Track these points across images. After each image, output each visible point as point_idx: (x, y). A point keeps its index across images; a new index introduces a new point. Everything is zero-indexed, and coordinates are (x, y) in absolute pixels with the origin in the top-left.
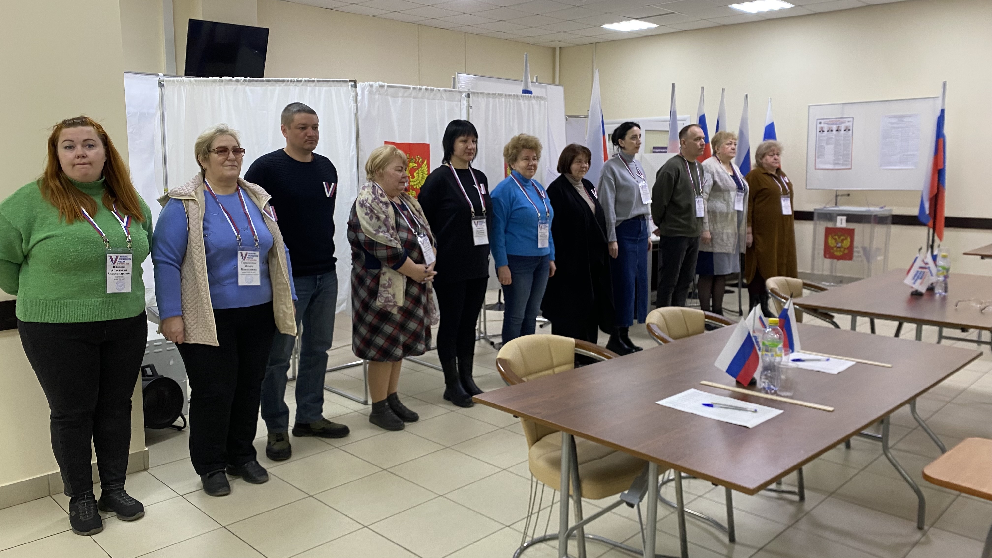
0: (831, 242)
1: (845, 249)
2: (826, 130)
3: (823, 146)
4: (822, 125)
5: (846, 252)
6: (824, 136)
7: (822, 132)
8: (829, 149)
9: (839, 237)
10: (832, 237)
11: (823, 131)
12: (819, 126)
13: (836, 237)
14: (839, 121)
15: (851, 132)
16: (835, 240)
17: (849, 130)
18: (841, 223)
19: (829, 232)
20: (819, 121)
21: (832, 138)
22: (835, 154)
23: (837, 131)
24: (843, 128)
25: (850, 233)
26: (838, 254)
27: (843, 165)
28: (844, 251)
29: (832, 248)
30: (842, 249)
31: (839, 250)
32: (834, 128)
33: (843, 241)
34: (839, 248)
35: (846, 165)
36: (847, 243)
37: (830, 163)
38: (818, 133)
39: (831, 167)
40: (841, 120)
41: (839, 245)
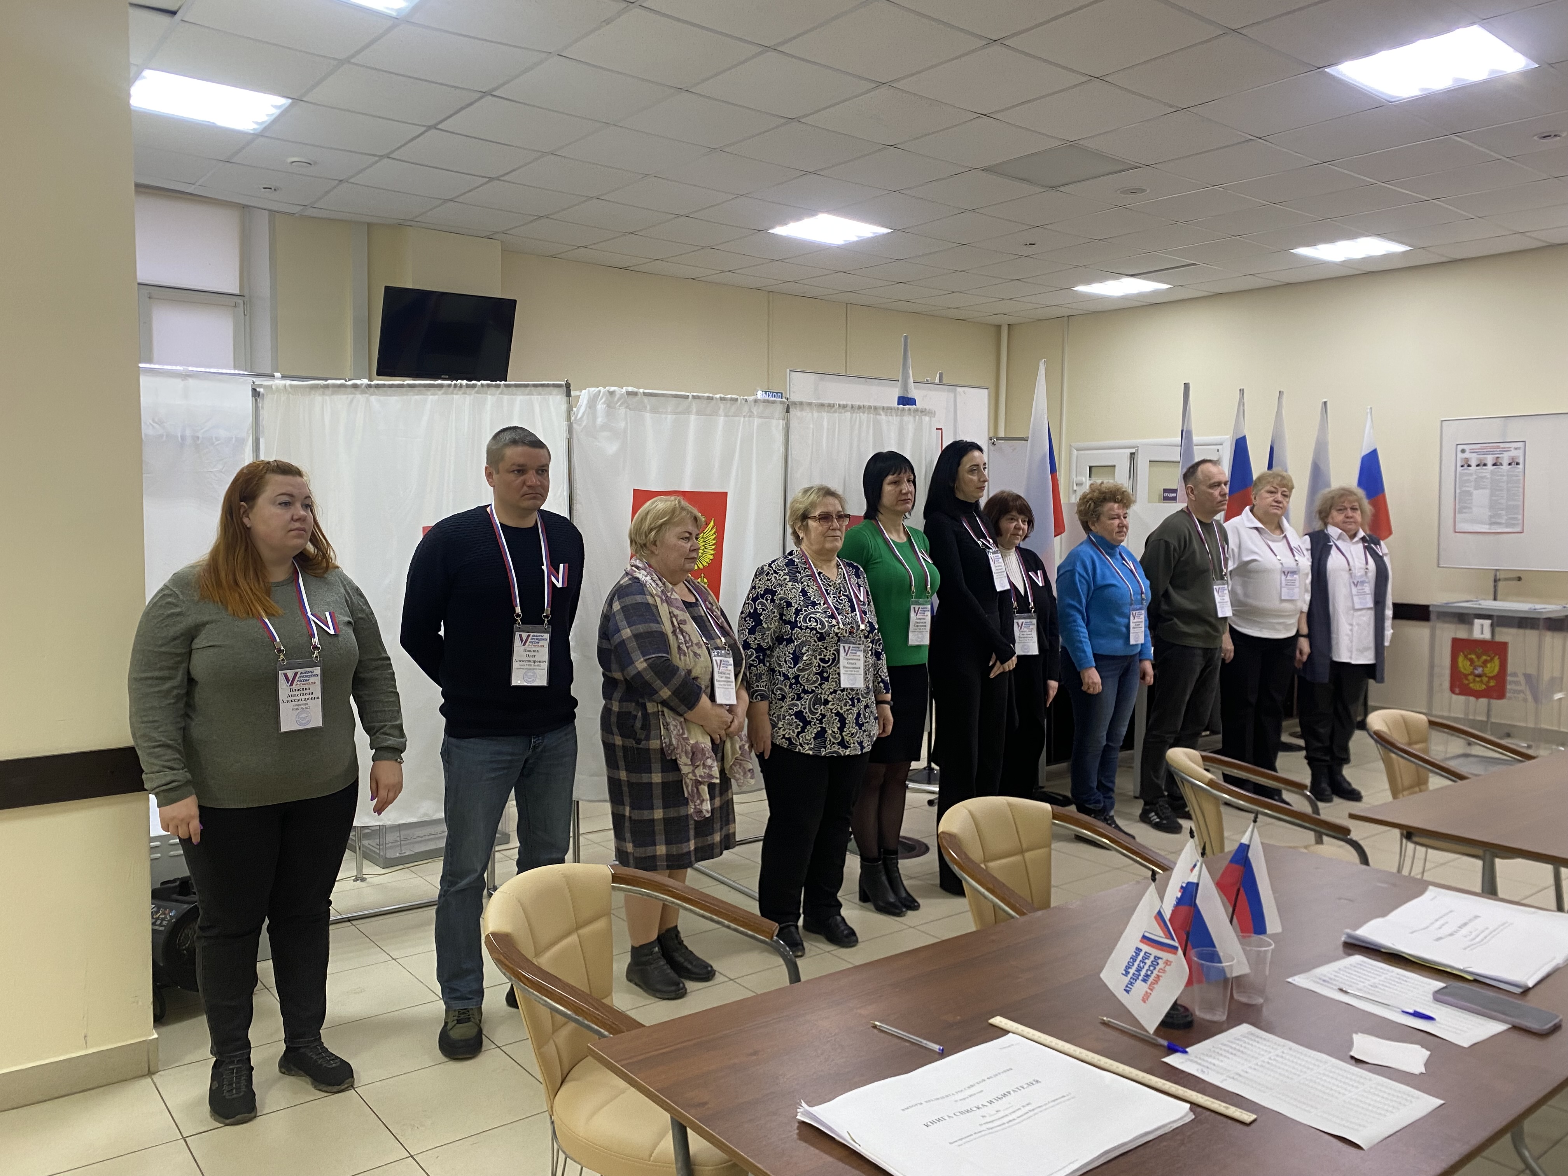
0: (1464, 665)
1: (1490, 678)
2: (1474, 463)
3: (1469, 491)
4: (1466, 455)
5: (1492, 683)
6: (1471, 474)
7: (1466, 466)
8: (1480, 498)
9: (1479, 657)
10: (1466, 656)
11: (1469, 466)
12: (1461, 456)
13: (1473, 657)
14: (1498, 447)
15: (1521, 466)
16: (1471, 660)
17: (1518, 464)
18: (1481, 630)
19: (1459, 646)
20: (1460, 448)
21: (1485, 477)
22: (1491, 507)
23: (1494, 465)
24: (1505, 462)
25: (1498, 649)
26: (1477, 686)
27: (1507, 526)
28: (1488, 682)
29: (1466, 676)
30: (1485, 679)
31: (1478, 679)
32: (1490, 459)
33: (1485, 663)
34: (1479, 676)
35: (1513, 525)
36: (1493, 668)
37: (1481, 522)
38: (1459, 469)
39: (1485, 528)
40: (1502, 445)
41: (1479, 671)
